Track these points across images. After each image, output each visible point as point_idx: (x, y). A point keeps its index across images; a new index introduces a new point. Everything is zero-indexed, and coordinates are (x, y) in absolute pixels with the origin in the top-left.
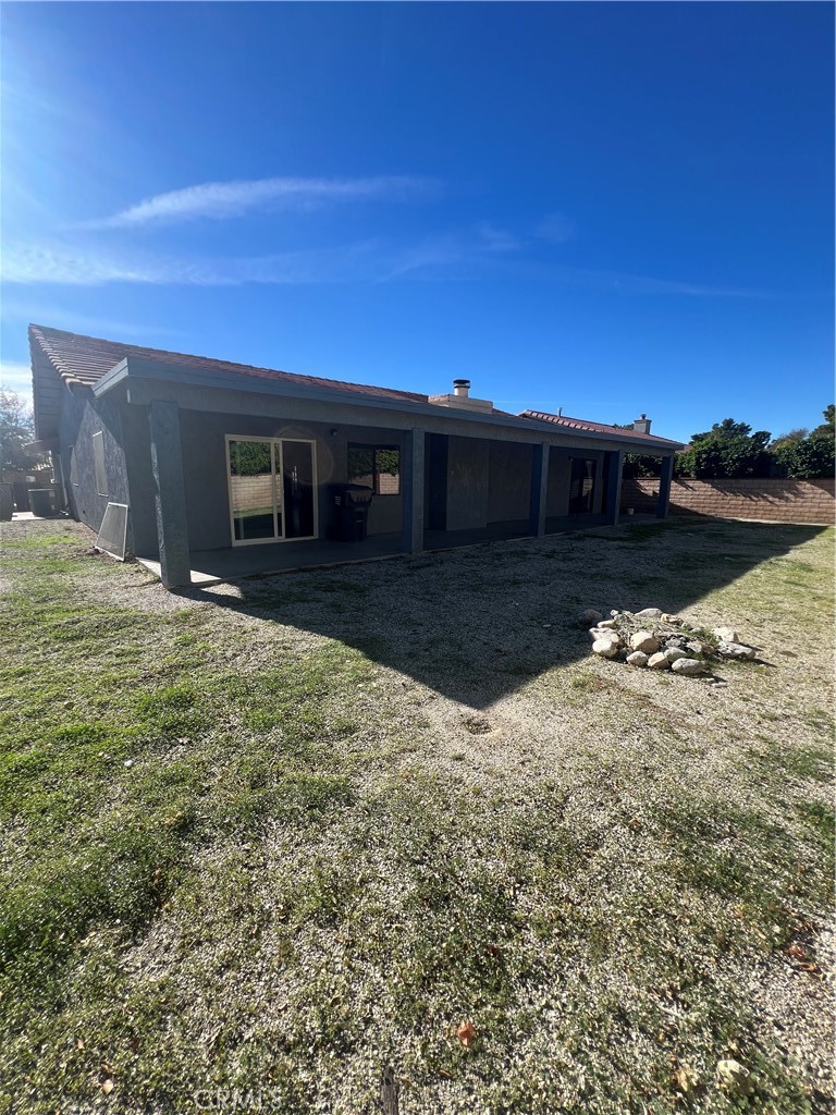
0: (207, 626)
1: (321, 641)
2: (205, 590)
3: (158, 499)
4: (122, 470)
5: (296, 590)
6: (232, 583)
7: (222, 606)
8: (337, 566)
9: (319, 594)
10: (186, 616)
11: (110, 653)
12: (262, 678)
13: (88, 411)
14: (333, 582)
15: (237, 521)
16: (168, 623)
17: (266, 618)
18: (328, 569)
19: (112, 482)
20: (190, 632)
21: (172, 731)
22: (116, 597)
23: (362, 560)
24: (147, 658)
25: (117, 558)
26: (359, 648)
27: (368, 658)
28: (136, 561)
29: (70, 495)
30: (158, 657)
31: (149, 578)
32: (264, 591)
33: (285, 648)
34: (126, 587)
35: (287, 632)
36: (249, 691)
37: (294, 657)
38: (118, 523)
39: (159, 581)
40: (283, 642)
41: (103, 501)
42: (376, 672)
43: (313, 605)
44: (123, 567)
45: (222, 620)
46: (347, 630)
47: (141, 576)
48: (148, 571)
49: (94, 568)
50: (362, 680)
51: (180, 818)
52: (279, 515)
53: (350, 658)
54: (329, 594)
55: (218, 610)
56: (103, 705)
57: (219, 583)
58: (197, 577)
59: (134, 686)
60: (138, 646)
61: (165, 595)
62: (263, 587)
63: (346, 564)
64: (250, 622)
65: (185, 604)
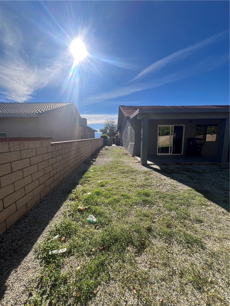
0: (151, 176)
1: (186, 188)
2: (150, 166)
3: (142, 142)
4: (134, 135)
5: (176, 170)
6: (157, 165)
7: (155, 171)
8: (190, 164)
9: (184, 172)
10: (146, 172)
11: (130, 178)
12: (168, 195)
13: (128, 122)
14: (189, 169)
15: (159, 148)
16: (142, 173)
17: (168, 177)
18: (187, 164)
19: (131, 138)
20: (148, 177)
21: (145, 202)
22: (131, 165)
23: (200, 163)
24: (138, 181)
25: (131, 155)
26: (201, 193)
27: (205, 198)
28: (134, 157)
29: (122, 141)
30: (140, 181)
31: (137, 161)
32: (166, 169)
33: (174, 187)
34: (133, 163)
35: (175, 182)
36: (164, 197)
37: (177, 190)
38: (132, 148)
39: (140, 162)
40: (173, 185)
41: (129, 142)
42: (209, 204)
43: (182, 175)
44: (132, 158)
45: (155, 175)
46: (196, 186)
47: (135, 160)
48: (137, 159)
49: (126, 157)
50: (204, 205)
51: (148, 227)
52: (171, 147)
53: (198, 196)
54: (188, 173)
55: (154, 172)
56: (129, 190)
57: (154, 165)
58: (149, 162)
59: (135, 187)
60: (136, 177)
61: (141, 166)
62: (166, 167)
63: (193, 164)
64: (163, 177)
65: (146, 169)
